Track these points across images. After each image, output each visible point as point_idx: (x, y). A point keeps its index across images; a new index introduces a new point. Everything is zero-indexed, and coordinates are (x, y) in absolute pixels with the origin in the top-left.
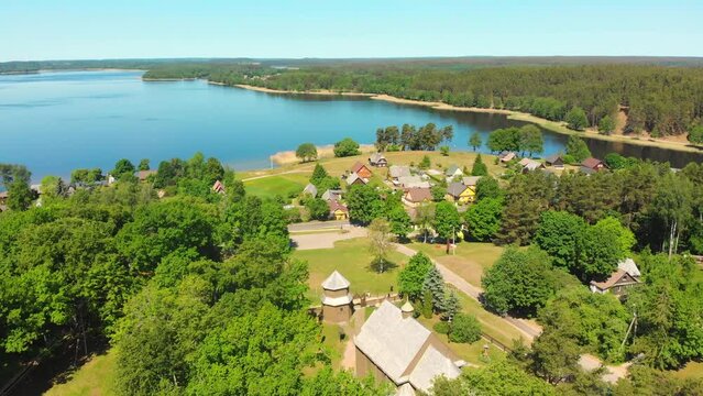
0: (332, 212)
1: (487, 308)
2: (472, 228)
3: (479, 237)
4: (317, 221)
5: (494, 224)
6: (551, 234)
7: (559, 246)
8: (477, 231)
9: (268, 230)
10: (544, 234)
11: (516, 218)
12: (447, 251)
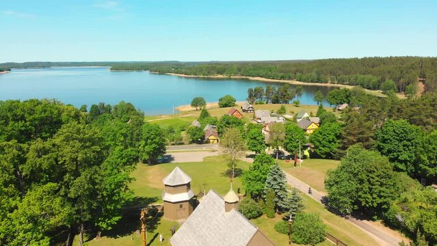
0: (206, 137)
1: (330, 209)
2: (316, 147)
3: (322, 154)
4: (195, 144)
5: (335, 142)
6: (391, 141)
7: (399, 152)
8: (320, 150)
9: (146, 144)
10: (384, 141)
11: (354, 135)
12: (295, 165)
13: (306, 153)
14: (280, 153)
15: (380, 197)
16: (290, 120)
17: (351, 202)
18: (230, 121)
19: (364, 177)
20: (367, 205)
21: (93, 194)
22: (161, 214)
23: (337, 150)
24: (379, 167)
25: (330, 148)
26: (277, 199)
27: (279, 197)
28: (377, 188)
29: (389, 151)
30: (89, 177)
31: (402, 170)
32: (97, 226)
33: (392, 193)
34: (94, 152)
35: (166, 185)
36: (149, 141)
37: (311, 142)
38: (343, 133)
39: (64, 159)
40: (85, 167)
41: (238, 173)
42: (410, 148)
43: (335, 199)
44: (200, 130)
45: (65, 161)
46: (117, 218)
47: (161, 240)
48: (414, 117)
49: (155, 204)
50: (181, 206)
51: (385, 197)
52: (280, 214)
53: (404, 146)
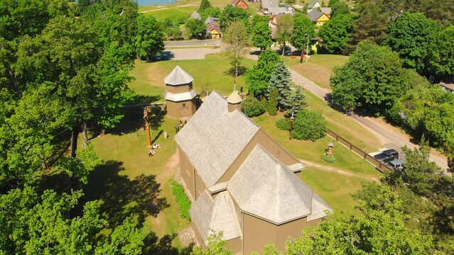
0: (208, 32)
1: (333, 106)
2: (325, 42)
3: (331, 49)
4: (196, 40)
5: (345, 36)
6: (404, 35)
7: (411, 47)
8: (328, 44)
9: (143, 40)
10: (397, 35)
11: (366, 29)
12: (301, 61)
13: (314, 48)
14: (287, 49)
15: (385, 94)
16: (299, 11)
17: (355, 99)
18: (235, 13)
19: (372, 74)
20: (371, 103)
21: (92, 93)
22: (165, 113)
23: (346, 45)
24: (388, 64)
25: (339, 42)
26: (279, 98)
27: (282, 95)
28: (383, 85)
29: (401, 47)
30: (85, 76)
31: (411, 67)
32: (100, 124)
33: (398, 91)
34: (87, 49)
35: (167, 85)
36: (146, 36)
37: (320, 36)
38: (355, 26)
39: (57, 57)
40: (80, 65)
41: (242, 71)
42: (423, 43)
43: (340, 97)
44: (201, 23)
45: (58, 59)
46: (119, 117)
47: (166, 136)
48: (432, 10)
49: (158, 103)
50: (184, 105)
51: (390, 95)
52: (281, 111)
53: (417, 41)
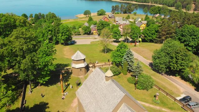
0: (92, 32)
1: (154, 70)
2: (145, 37)
3: (148, 40)
4: (86, 35)
5: (155, 34)
6: (186, 36)
7: (189, 41)
8: (147, 38)
9: (62, 36)
10: (183, 36)
11: (165, 31)
12: (135, 45)
13: (140, 39)
14: (128, 39)
15: (181, 66)
16: (132, 23)
17: (166, 67)
18: (104, 23)
19: (174, 56)
20: (174, 70)
21: (33, 67)
22: (71, 73)
23: (156, 39)
24: (182, 51)
25: (152, 37)
26: (128, 66)
27: (130, 65)
28: (180, 62)
29: (185, 41)
30: (30, 59)
31: (190, 51)
32: (38, 82)
33: (187, 64)
34: (32, 45)
35: (73, 60)
36: (64, 34)
37: (143, 34)
38: (160, 30)
39: (16, 49)
40: (28, 53)
41: (108, 51)
42: (195, 39)
43: (158, 66)
44: (89, 28)
45: (16, 50)
46: (48, 78)
47: (71, 88)
48: (196, 23)
49: (68, 68)
50: (81, 70)
51: (184, 66)
52: (129, 73)
53: (192, 38)
